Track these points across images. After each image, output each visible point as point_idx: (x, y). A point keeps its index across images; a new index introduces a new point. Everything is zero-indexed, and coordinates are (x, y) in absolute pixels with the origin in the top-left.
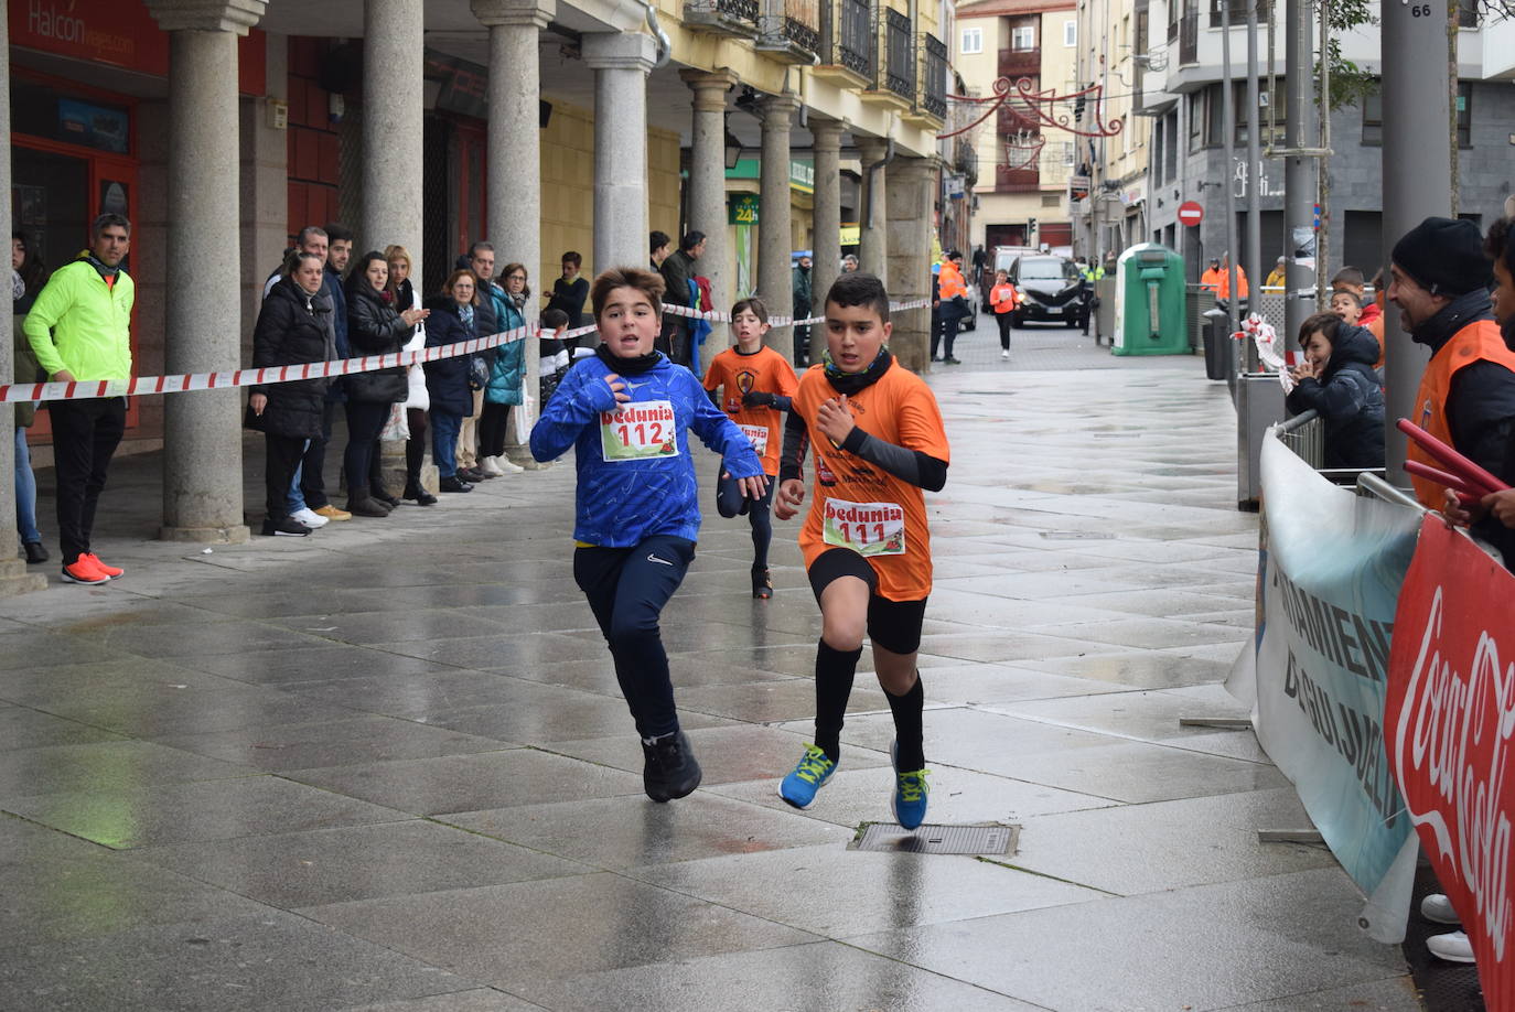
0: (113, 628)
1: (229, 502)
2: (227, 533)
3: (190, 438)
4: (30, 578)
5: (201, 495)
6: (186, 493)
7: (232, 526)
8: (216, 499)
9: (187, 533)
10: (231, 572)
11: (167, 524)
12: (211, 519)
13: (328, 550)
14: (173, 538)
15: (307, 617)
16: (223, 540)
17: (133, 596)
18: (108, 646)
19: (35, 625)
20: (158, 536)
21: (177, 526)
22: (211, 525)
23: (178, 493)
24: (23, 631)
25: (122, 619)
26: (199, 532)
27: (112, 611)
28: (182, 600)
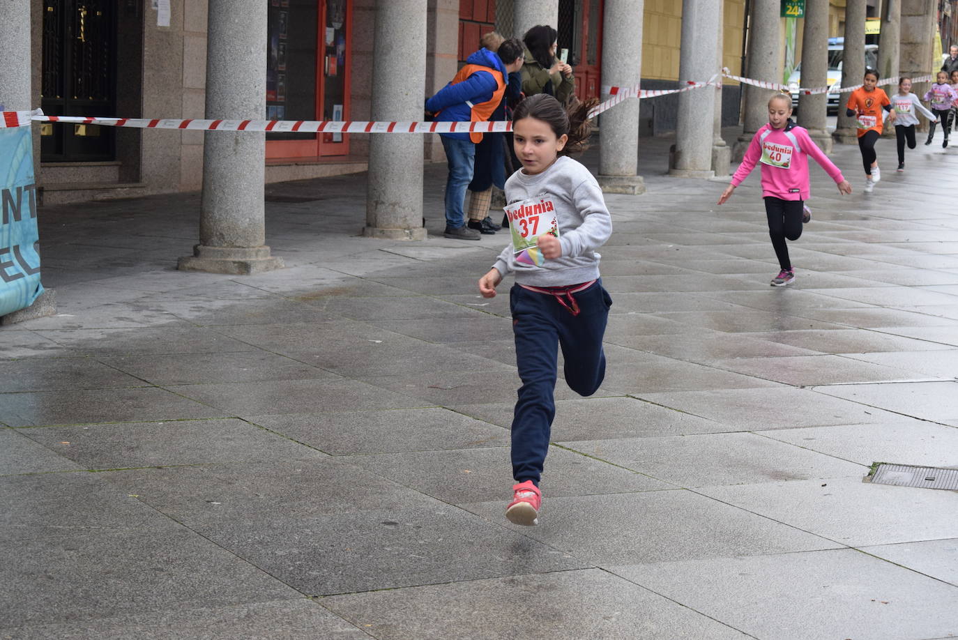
0: (331, 297)
1: (413, 210)
2: (411, 233)
3: (387, 164)
4: (272, 260)
5: (394, 205)
6: (383, 203)
7: (414, 228)
8: (404, 208)
9: (382, 232)
10: (413, 261)
11: (369, 225)
12: (400, 222)
13: (483, 247)
14: (373, 235)
15: (467, 296)
16: (408, 238)
17: (345, 276)
18: (327, 310)
19: (276, 294)
20: (363, 233)
21: (376, 227)
22: (400, 227)
23: (377, 203)
24: (267, 298)
25: (335, 292)
26: (391, 231)
27: (330, 286)
28: (377, 280)
